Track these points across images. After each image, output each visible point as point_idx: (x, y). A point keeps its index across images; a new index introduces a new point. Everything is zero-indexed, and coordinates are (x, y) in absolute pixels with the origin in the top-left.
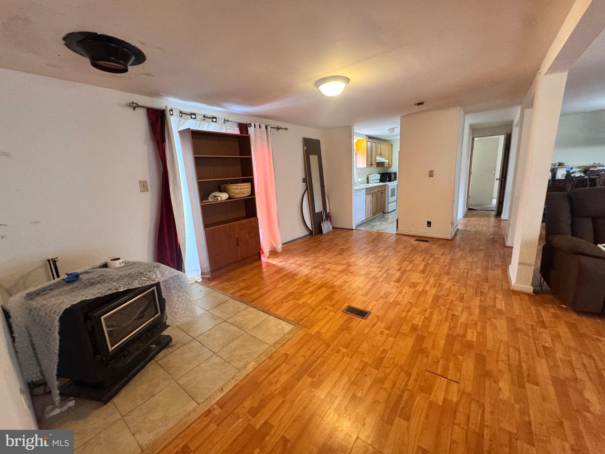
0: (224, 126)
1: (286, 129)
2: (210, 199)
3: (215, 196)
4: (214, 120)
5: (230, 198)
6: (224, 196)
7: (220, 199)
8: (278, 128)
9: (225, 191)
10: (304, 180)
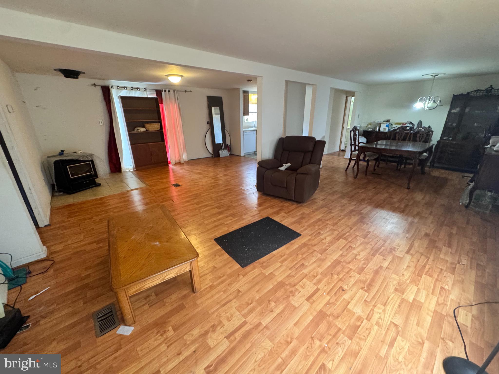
0: (145, 92)
1: (190, 91)
2: (135, 130)
3: (138, 129)
4: (138, 89)
5: (147, 131)
6: (142, 130)
7: (139, 131)
8: (186, 91)
9: (144, 127)
10: (208, 123)
